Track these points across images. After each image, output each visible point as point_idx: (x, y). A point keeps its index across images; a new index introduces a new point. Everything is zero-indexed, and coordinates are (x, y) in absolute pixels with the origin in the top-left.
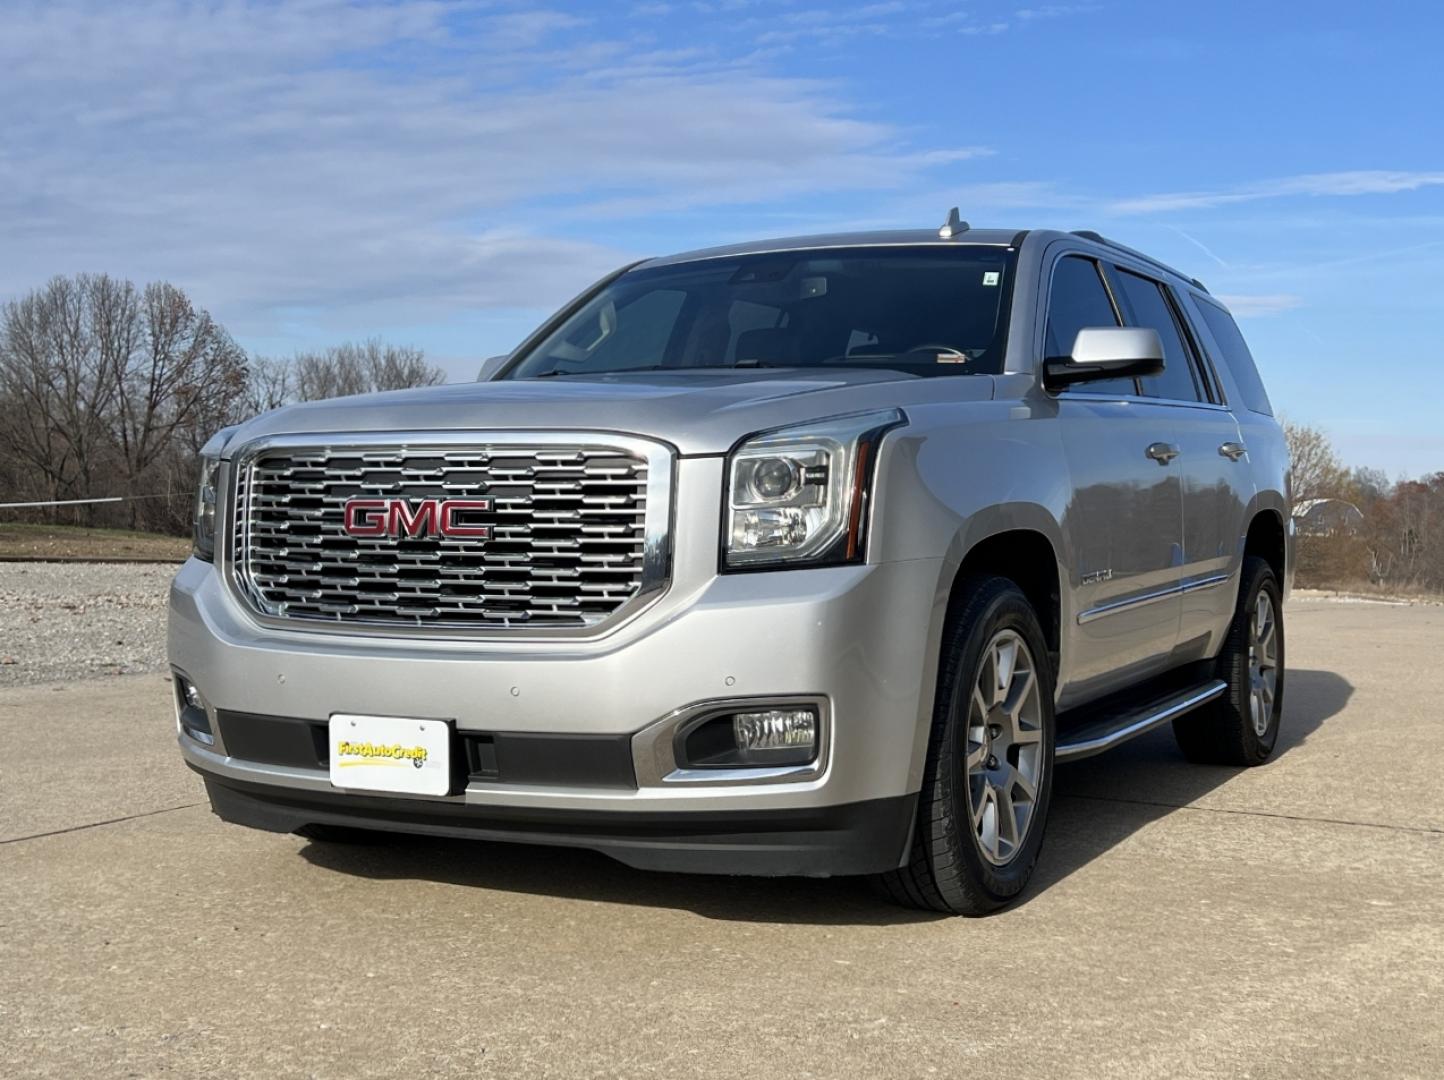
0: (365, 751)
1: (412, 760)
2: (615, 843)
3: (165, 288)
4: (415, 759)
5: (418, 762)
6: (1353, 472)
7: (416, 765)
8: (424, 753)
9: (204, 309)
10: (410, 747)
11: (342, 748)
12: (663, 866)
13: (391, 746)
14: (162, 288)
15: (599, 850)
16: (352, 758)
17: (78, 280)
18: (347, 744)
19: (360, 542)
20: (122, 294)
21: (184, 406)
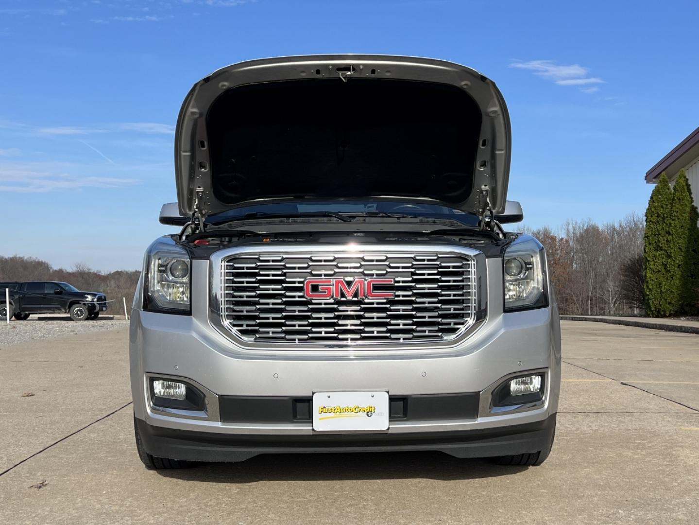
0: (336, 411)
1: (366, 413)
2: (450, 446)
4: (368, 412)
5: (370, 414)
7: (368, 415)
8: (373, 408)
10: (365, 406)
11: (321, 410)
12: (472, 455)
13: (352, 406)
15: (441, 451)
16: (328, 415)
18: (325, 408)
19: (313, 301)
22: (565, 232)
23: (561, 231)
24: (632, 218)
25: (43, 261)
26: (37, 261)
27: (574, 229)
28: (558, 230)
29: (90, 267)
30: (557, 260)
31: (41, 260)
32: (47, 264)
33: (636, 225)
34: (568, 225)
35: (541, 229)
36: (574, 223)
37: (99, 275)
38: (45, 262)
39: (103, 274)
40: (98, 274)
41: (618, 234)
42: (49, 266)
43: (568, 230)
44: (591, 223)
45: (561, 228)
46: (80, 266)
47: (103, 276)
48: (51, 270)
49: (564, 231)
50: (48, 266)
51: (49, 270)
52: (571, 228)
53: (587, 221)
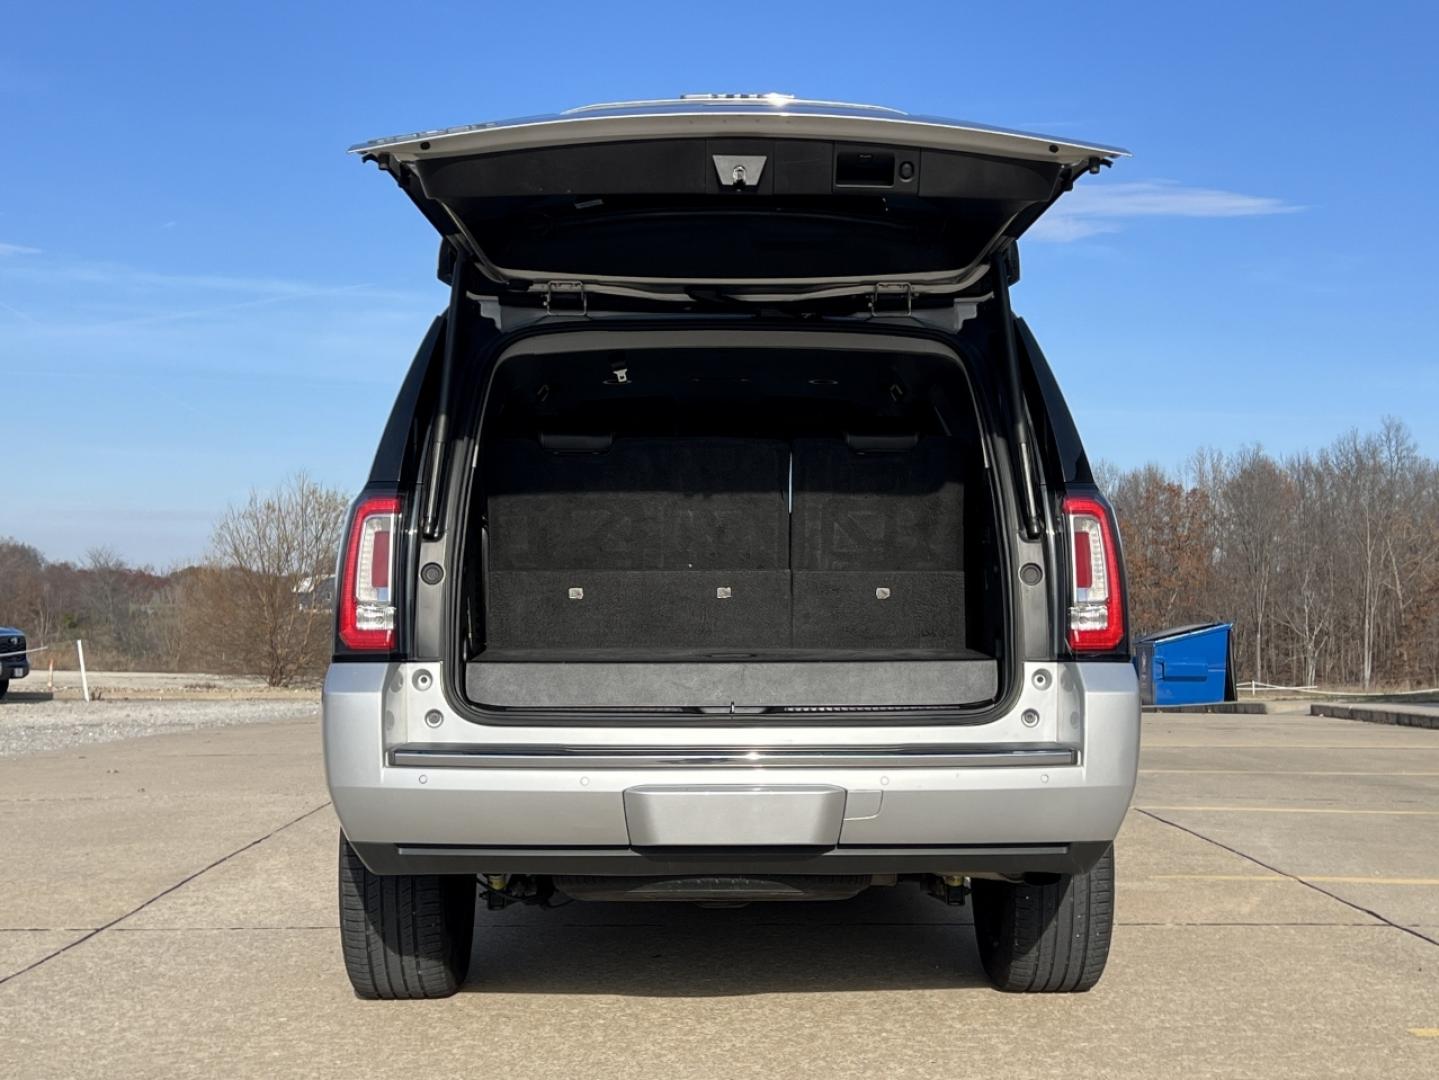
22: (1194, 478)
23: (1187, 474)
24: (1352, 444)
25: (26, 545)
26: (11, 544)
27: (1215, 469)
28: (1179, 471)
29: (123, 559)
30: (1183, 539)
31: (20, 543)
32: (34, 550)
33: (1359, 458)
34: (1201, 462)
35: (1142, 469)
36: (1215, 456)
37: (150, 576)
38: (29, 547)
39: (159, 574)
40: (146, 573)
41: (1319, 478)
42: (39, 557)
43: (1201, 474)
44: (1261, 454)
45: (1186, 466)
46: (100, 555)
47: (158, 578)
48: (43, 565)
49: (1193, 474)
50: (35, 556)
51: (40, 565)
52: (1208, 466)
53: (1252, 448)
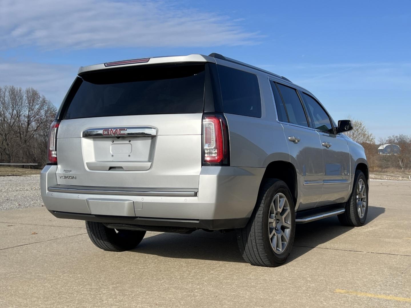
3: (31, 89)
6: (398, 136)
9: (43, 95)
14: (30, 89)
17: (4, 88)
20: (18, 91)
21: (38, 125)
